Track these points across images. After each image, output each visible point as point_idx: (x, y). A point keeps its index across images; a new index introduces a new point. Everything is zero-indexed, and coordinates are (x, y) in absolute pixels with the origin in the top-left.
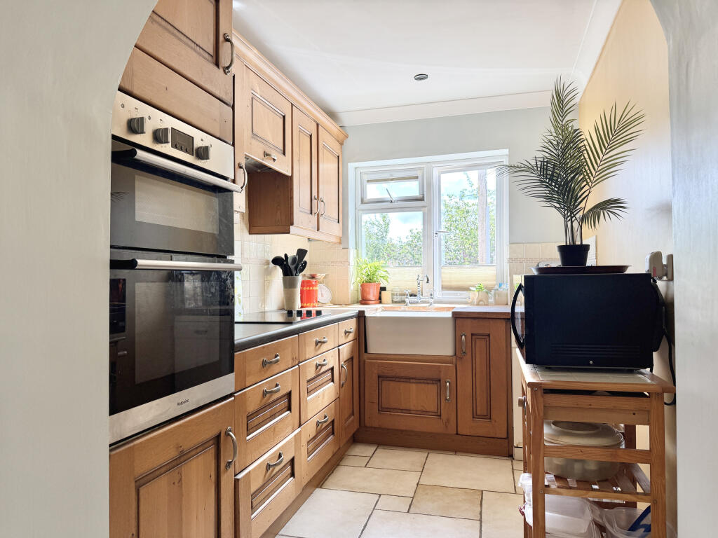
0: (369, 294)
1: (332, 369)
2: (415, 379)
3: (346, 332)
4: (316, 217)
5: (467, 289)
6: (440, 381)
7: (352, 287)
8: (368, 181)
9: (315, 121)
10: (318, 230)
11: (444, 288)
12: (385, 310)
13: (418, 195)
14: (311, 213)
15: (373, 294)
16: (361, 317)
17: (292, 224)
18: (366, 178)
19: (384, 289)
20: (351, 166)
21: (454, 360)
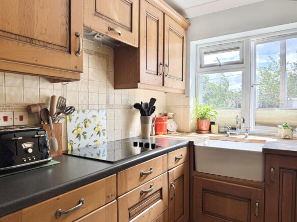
0: (202, 125)
1: (161, 190)
2: (231, 196)
3: (176, 159)
4: (162, 76)
5: (276, 126)
6: (251, 200)
7: (192, 121)
8: (205, 53)
9: (162, 12)
10: (163, 85)
11: (257, 124)
12: (211, 138)
13: (239, 60)
14: (157, 74)
15: (205, 126)
16: (191, 146)
17: (139, 82)
18: (203, 51)
19: (213, 123)
20: (193, 44)
21: (263, 186)
